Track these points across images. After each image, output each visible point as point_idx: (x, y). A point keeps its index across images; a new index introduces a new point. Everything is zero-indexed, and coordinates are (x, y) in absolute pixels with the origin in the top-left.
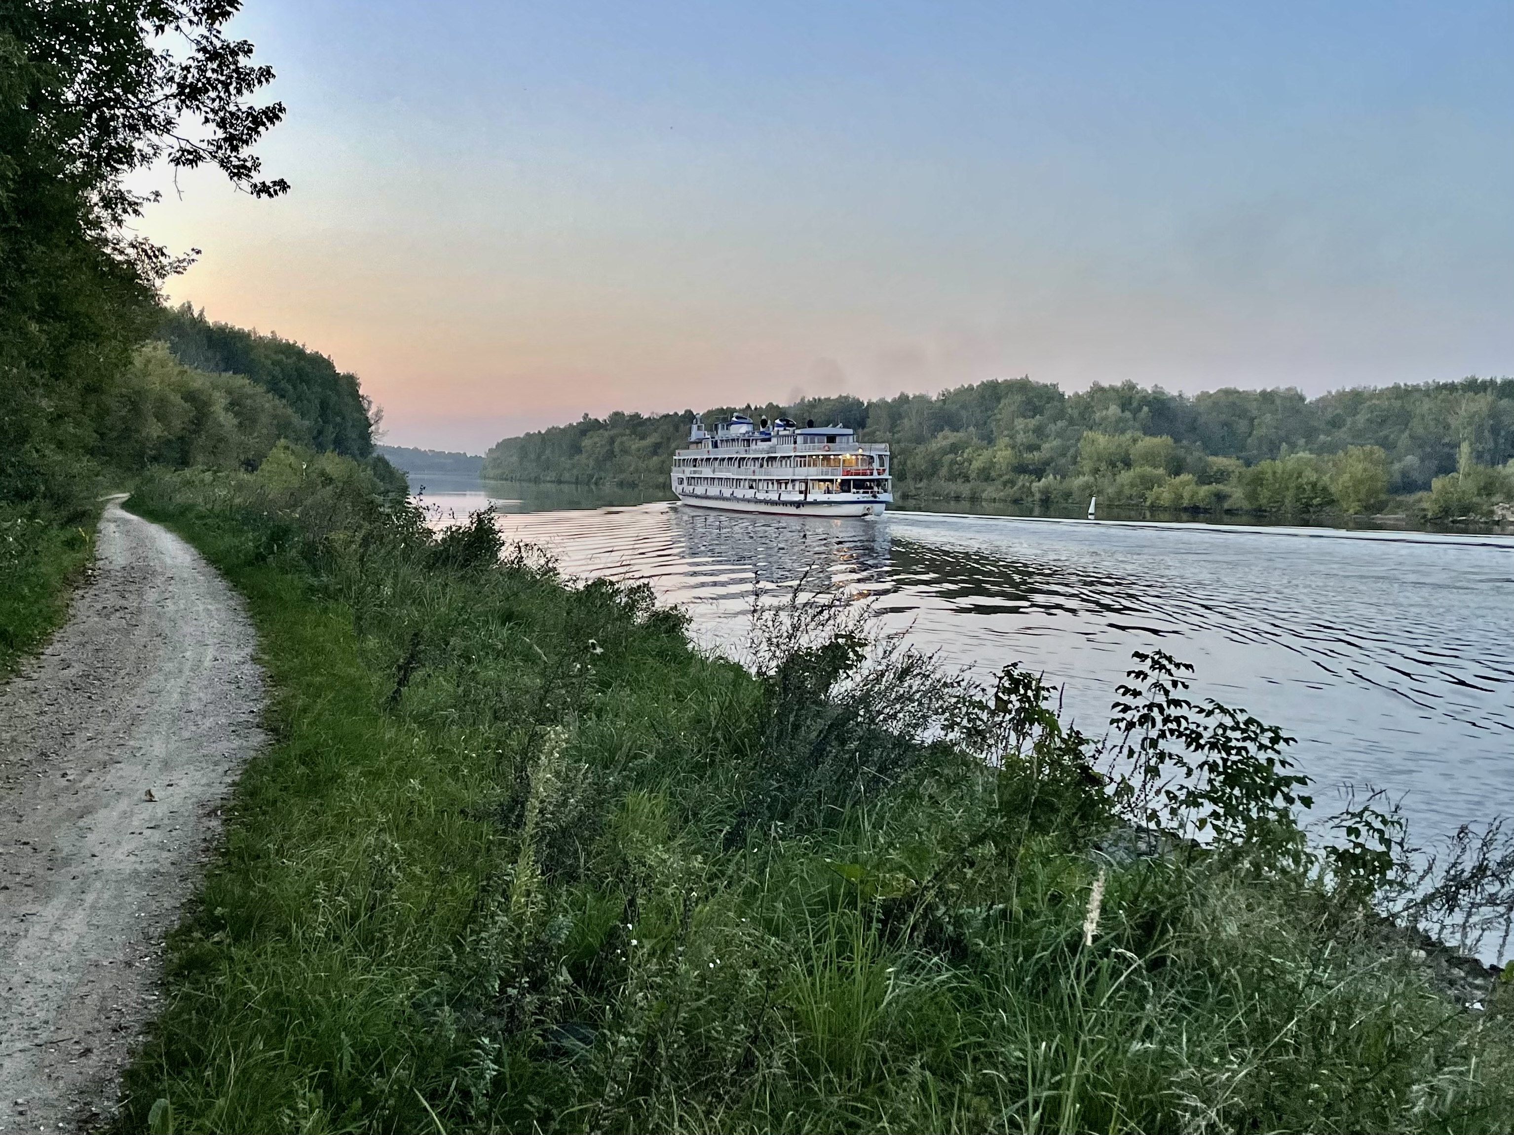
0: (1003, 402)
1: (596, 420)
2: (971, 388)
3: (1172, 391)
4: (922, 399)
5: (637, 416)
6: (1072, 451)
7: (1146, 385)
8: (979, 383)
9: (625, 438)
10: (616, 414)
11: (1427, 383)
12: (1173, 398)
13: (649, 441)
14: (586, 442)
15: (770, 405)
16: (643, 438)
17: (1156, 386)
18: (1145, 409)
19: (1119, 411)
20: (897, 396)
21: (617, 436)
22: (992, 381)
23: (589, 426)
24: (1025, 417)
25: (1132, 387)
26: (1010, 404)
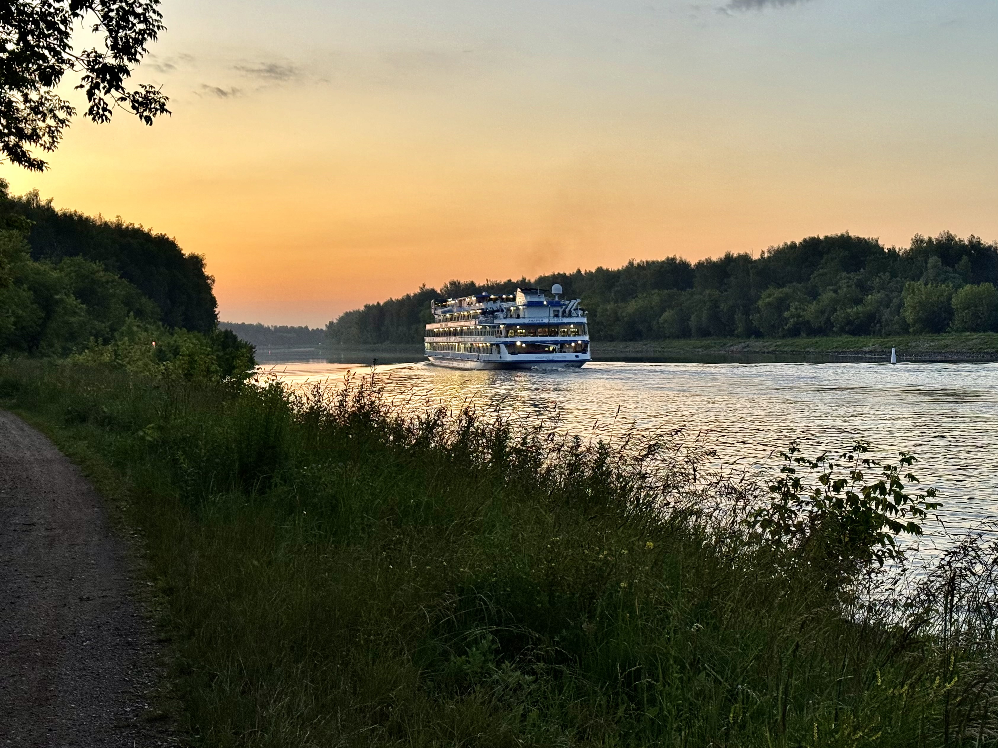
0: (825, 257)
1: (433, 290)
2: (793, 246)
4: (745, 259)
5: (472, 284)
6: (896, 301)
8: (801, 240)
10: (453, 284)
15: (600, 270)
19: (939, 261)
20: (723, 256)
23: (426, 297)
24: (848, 273)
25: (950, 238)
26: (832, 259)
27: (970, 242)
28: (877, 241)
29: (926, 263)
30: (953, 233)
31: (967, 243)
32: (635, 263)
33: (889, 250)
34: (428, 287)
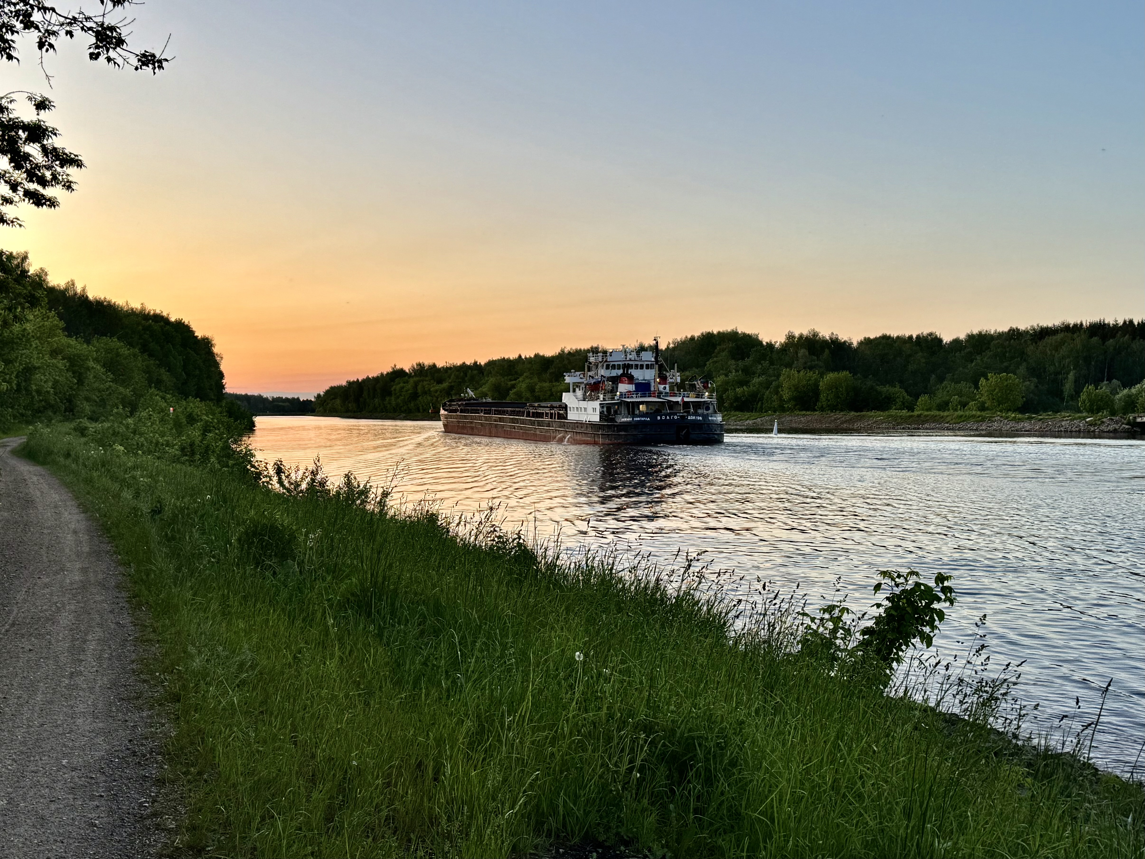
0: (718, 348)
1: (402, 369)
2: (692, 338)
3: (843, 337)
5: (434, 365)
6: (775, 383)
7: (825, 333)
8: (699, 334)
9: (425, 383)
10: (419, 365)
11: (1032, 326)
12: (845, 342)
13: (445, 385)
14: (396, 387)
15: (537, 356)
16: (440, 381)
17: (832, 333)
18: (827, 351)
19: (807, 353)
21: (419, 381)
22: (709, 333)
23: (398, 374)
24: (737, 360)
25: (815, 335)
26: (723, 350)
27: (831, 339)
28: (757, 336)
29: (797, 354)
30: (817, 330)
31: (828, 338)
32: (566, 351)
33: (767, 343)
34: (398, 367)
